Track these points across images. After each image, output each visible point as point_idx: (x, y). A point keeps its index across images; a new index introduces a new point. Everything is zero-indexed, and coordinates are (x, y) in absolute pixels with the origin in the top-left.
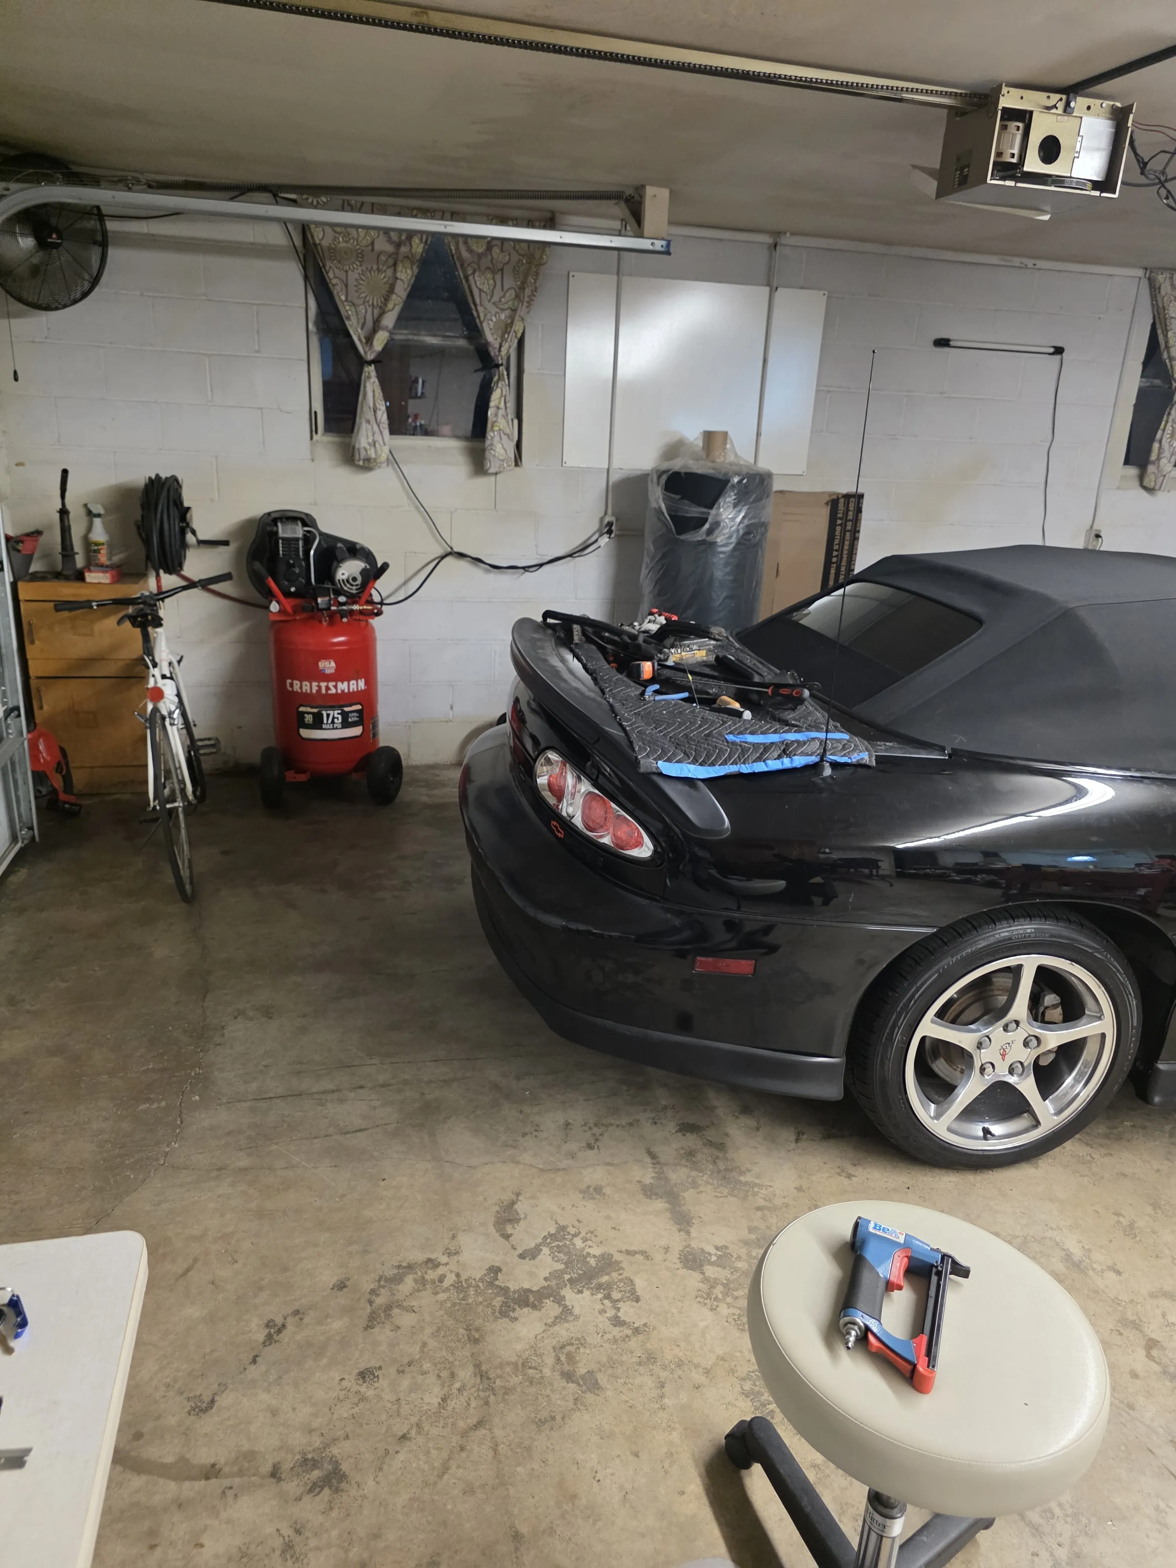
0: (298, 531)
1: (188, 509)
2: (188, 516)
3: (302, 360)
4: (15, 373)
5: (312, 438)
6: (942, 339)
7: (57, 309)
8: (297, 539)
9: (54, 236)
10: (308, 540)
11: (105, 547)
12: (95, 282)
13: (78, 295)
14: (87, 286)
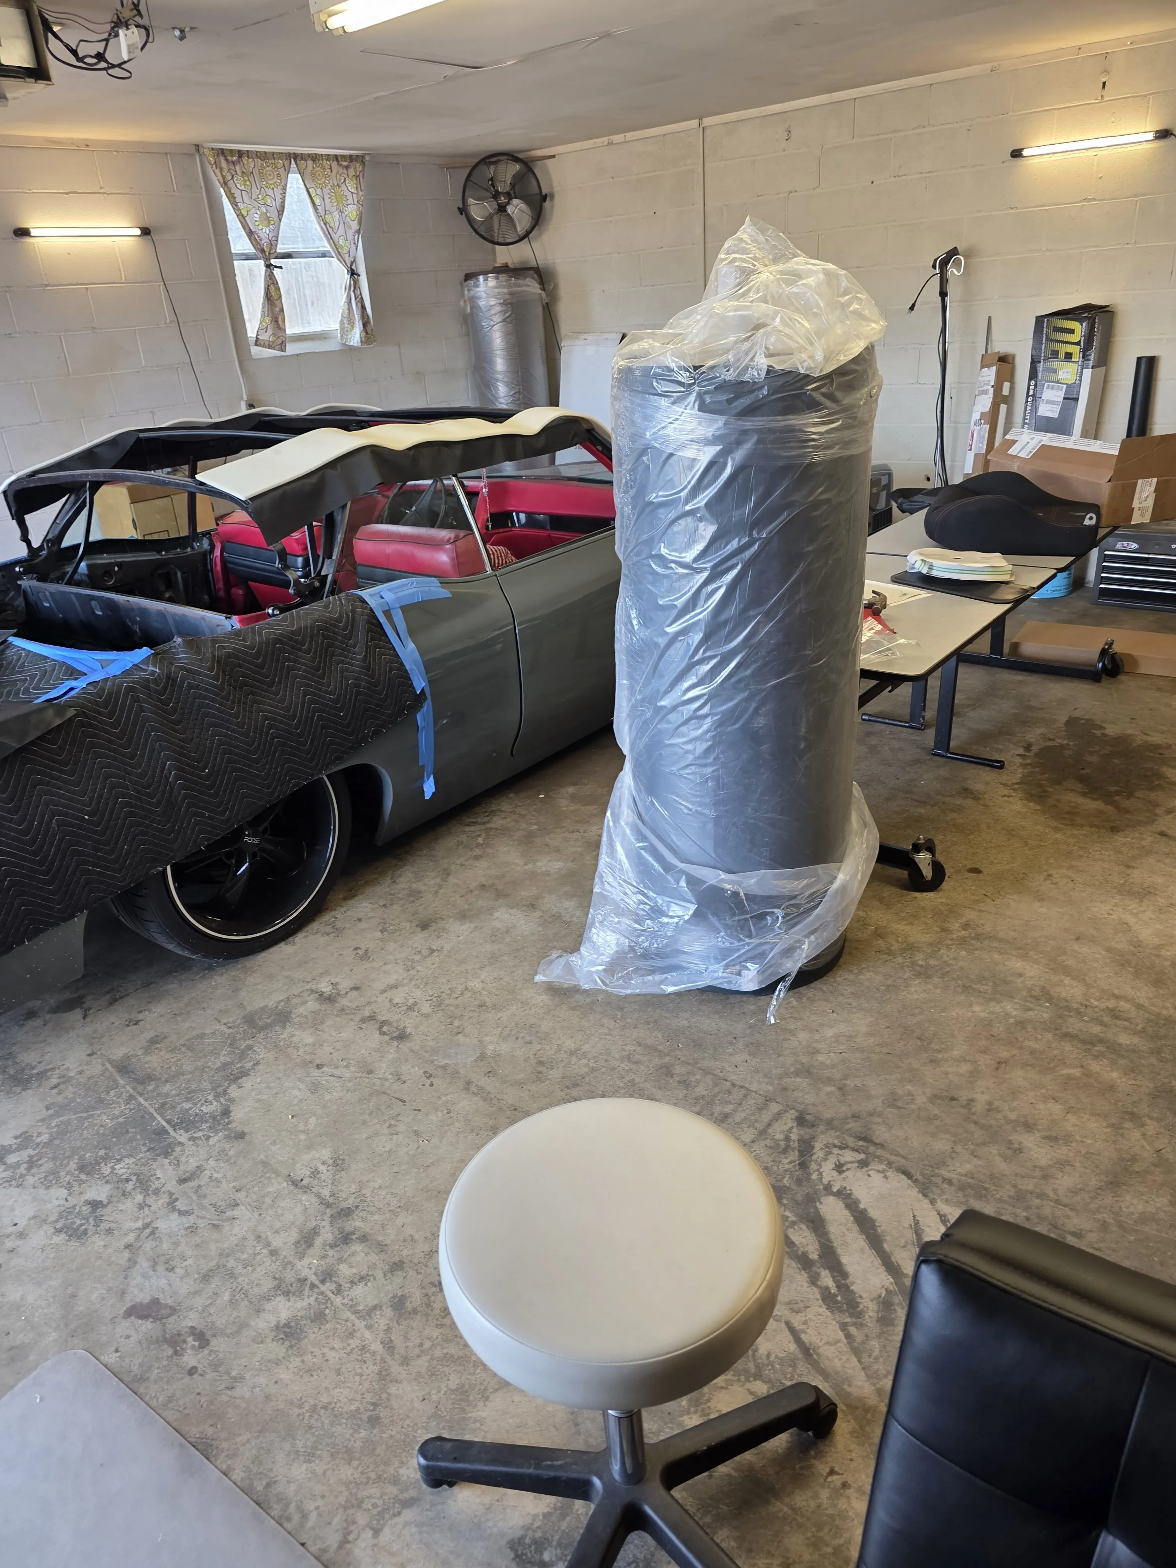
6: (20, 229)
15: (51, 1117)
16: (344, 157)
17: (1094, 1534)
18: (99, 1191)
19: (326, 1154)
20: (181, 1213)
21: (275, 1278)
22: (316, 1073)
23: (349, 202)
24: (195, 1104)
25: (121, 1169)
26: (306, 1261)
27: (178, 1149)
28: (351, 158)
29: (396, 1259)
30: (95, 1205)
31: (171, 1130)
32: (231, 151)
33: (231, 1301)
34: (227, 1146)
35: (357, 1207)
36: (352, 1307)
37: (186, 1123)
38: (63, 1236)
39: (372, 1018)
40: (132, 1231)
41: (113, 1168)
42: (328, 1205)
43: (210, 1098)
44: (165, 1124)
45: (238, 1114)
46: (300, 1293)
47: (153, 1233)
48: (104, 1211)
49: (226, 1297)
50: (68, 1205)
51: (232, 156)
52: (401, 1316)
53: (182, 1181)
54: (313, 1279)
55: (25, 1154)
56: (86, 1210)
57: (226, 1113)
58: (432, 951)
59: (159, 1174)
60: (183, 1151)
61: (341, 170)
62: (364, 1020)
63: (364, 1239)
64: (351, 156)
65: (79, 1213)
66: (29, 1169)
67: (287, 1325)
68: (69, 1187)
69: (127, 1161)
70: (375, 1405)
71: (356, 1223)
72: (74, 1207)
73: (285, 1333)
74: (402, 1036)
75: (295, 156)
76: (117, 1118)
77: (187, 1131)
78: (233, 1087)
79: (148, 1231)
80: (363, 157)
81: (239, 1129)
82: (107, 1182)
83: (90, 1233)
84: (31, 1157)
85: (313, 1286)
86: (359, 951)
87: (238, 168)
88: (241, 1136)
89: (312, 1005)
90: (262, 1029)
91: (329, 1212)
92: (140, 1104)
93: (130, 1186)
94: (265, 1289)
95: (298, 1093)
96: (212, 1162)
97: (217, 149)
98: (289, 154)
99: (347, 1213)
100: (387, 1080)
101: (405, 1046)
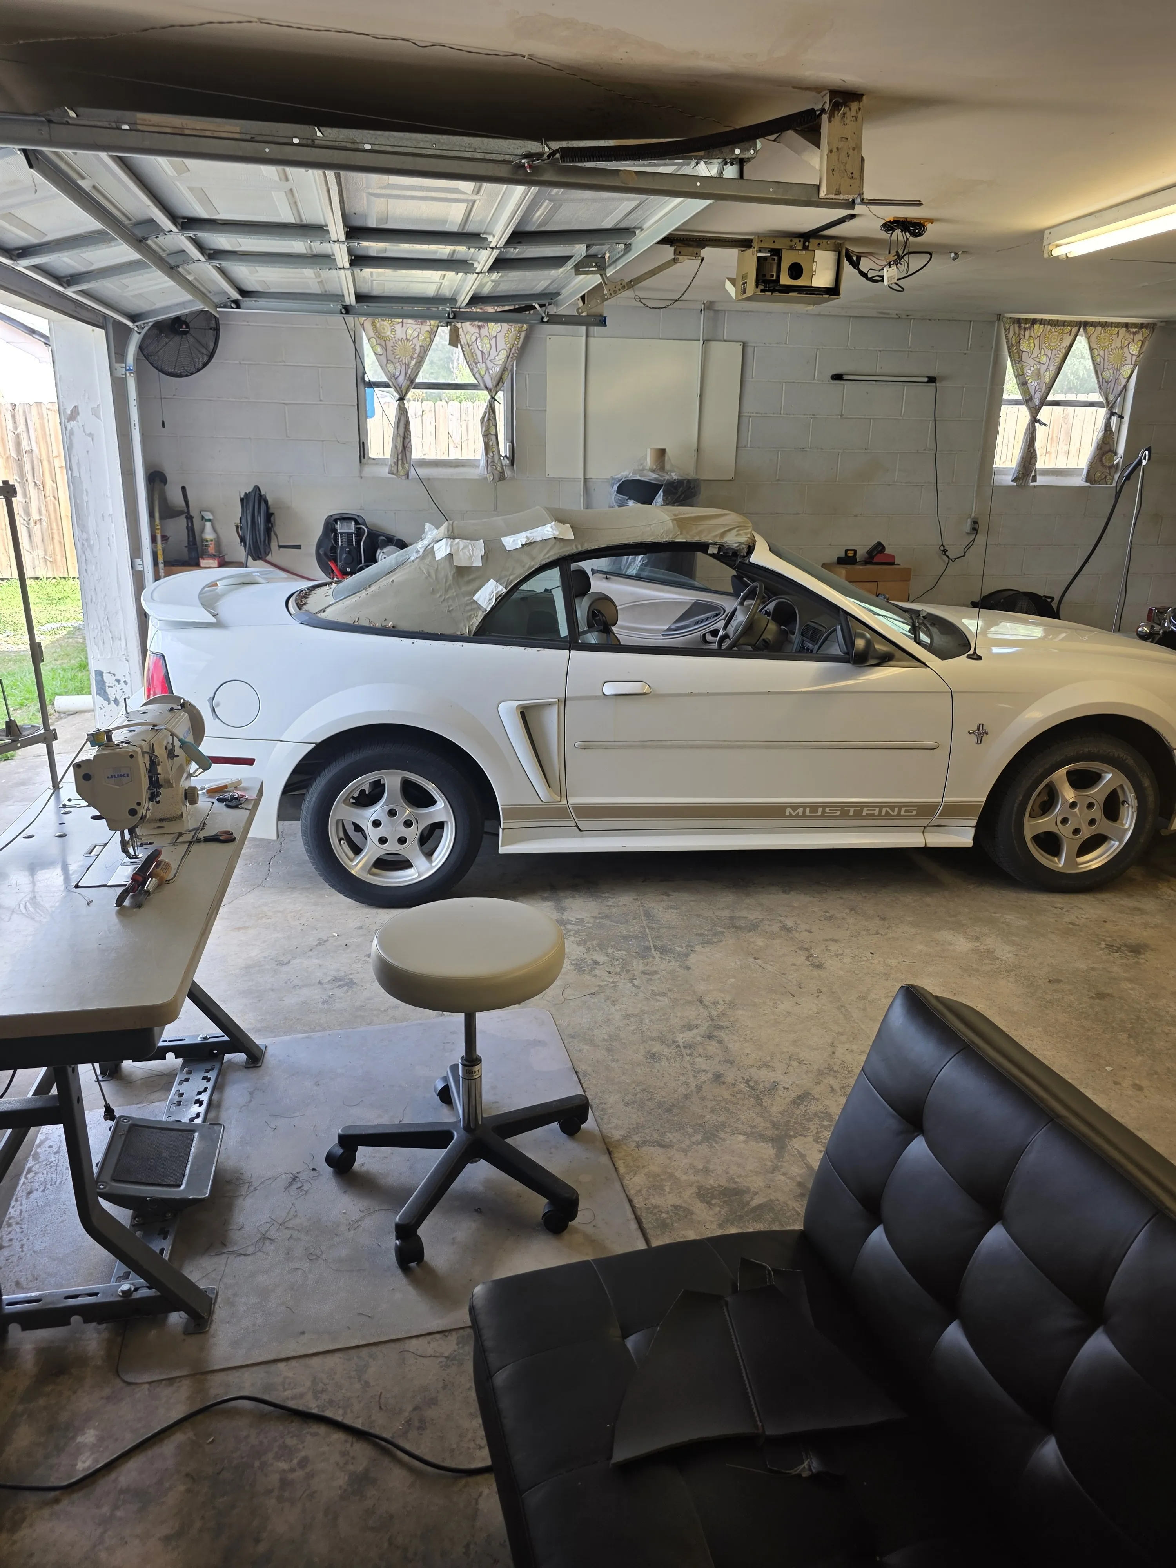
0: (351, 528)
1: (272, 514)
2: (272, 519)
3: (354, 406)
4: (163, 422)
5: (360, 462)
6: (836, 375)
7: (187, 376)
8: (351, 534)
9: (184, 327)
10: (359, 533)
11: (213, 542)
12: (211, 356)
13: (200, 365)
14: (206, 359)
15: (600, 918)
16: (1134, 325)
17: (916, 1134)
18: (601, 958)
19: (728, 998)
20: (634, 985)
21: (661, 1034)
22: (751, 960)
23: (1126, 362)
24: (674, 944)
25: (617, 954)
26: (682, 1036)
27: (651, 959)
28: (1141, 326)
29: (731, 1059)
30: (596, 962)
31: (653, 949)
32: (1026, 319)
33: (633, 1031)
34: (678, 970)
35: (727, 1028)
36: (693, 1064)
37: (663, 950)
38: (573, 967)
39: (807, 950)
40: (606, 981)
41: (614, 952)
42: (712, 1020)
43: (684, 945)
44: (652, 945)
45: (693, 959)
46: (669, 1046)
47: (615, 986)
48: (598, 967)
49: (633, 1028)
50: (584, 957)
51: (1026, 324)
52: (714, 1081)
53: (644, 973)
54: (681, 1045)
55: (576, 928)
56: (590, 962)
57: (687, 955)
58: (877, 933)
59: (634, 964)
60: (653, 961)
61: (1128, 335)
62: (801, 948)
63: (720, 1042)
64: (1142, 324)
65: (586, 962)
66: (574, 934)
67: (654, 1054)
68: (588, 950)
69: (622, 952)
70: (674, 1105)
71: (722, 1034)
72: (585, 958)
73: (650, 1056)
74: (819, 967)
75: (1086, 324)
76: (631, 932)
77: (661, 953)
78: (700, 946)
79: (613, 985)
80: (1155, 324)
81: (689, 965)
82: (607, 956)
83: (586, 972)
84: (579, 930)
85: (678, 1046)
86: (827, 914)
87: (1027, 333)
88: (689, 968)
89: (776, 928)
90: (736, 927)
91: (710, 1022)
92: (645, 931)
93: (617, 963)
94: (654, 1035)
95: (733, 964)
96: (664, 972)
97: (1014, 318)
98: (1081, 322)
99: (720, 1028)
100: (792, 982)
101: (815, 973)
